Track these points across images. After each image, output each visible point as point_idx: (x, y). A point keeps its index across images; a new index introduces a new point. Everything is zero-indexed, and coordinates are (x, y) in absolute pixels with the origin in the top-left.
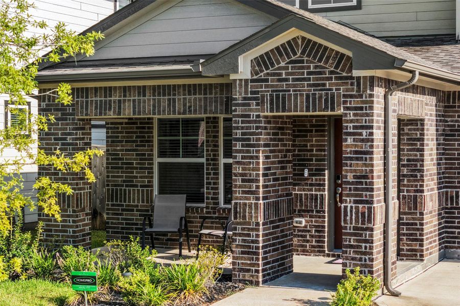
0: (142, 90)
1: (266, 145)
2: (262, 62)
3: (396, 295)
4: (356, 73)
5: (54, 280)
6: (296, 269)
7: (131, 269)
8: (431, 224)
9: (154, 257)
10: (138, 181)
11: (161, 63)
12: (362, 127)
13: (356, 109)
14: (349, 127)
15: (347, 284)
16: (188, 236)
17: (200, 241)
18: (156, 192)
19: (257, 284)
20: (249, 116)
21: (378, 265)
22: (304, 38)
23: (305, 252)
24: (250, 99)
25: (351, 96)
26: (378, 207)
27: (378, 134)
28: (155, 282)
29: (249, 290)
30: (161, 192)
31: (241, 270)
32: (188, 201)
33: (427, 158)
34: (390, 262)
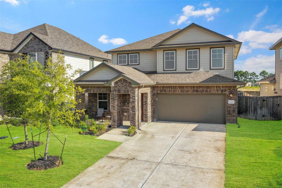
0: (94, 87)
1: (117, 100)
2: (116, 83)
3: (140, 130)
4: (132, 86)
5: (78, 128)
6: (123, 125)
7: (92, 125)
8: (149, 114)
9: (97, 122)
10: (94, 105)
11: (98, 82)
12: (133, 97)
13: (132, 93)
14: (131, 96)
15: (130, 128)
16: (104, 117)
17: (106, 119)
18: (98, 108)
19: (116, 128)
20: (114, 94)
21: (137, 124)
22: (123, 79)
23: (126, 120)
24: (114, 90)
25: (132, 90)
26: (137, 113)
27: (136, 98)
28: (97, 128)
29: (114, 129)
30: (99, 108)
31: (113, 125)
32: (104, 109)
33: (148, 101)
34: (139, 123)
